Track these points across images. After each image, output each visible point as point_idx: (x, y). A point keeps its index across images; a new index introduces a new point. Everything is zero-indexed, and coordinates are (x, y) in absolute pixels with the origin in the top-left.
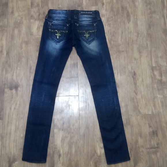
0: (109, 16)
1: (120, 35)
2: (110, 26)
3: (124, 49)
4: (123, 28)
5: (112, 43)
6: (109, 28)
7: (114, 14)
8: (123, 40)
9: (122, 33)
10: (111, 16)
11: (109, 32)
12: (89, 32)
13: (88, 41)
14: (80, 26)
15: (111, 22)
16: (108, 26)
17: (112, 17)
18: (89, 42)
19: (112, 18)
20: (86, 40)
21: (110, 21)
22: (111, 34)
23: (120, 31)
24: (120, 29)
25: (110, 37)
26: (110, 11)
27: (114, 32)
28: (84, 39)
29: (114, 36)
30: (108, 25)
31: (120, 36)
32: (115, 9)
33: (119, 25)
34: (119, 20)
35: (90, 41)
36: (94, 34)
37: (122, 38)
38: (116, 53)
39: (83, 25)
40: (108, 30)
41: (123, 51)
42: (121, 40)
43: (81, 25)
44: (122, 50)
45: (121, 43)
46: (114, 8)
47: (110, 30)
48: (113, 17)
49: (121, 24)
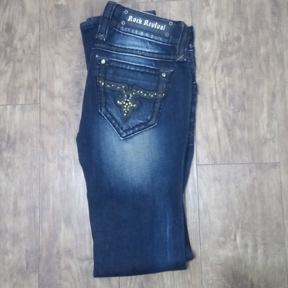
0: (228, 35)
1: (265, 104)
2: (229, 74)
3: (277, 157)
4: (278, 79)
5: (238, 133)
6: (227, 79)
7: (247, 28)
8: (275, 124)
9: (274, 96)
10: (236, 34)
11: (228, 96)
12: (137, 94)
13: (125, 127)
14: (113, 67)
15: (234, 57)
16: (225, 72)
17: (238, 39)
18: (129, 130)
19: (236, 43)
20: (119, 119)
21: (231, 54)
22: (232, 100)
23: (264, 91)
24: (266, 81)
25: (231, 113)
26: (233, 19)
27: (244, 93)
28: (115, 115)
29: (242, 108)
30: (222, 70)
31: (265, 110)
32: (248, 9)
33: (264, 69)
34: (262, 50)
35: (133, 128)
36: (154, 107)
37: (271, 116)
38: (250, 171)
39: (124, 66)
40: (223, 87)
41: (275, 165)
42: (269, 125)
43: (115, 65)
44: (272, 161)
45: (268, 136)
46: (245, 6)
47: (231, 86)
48: (243, 40)
49: (271, 63)
